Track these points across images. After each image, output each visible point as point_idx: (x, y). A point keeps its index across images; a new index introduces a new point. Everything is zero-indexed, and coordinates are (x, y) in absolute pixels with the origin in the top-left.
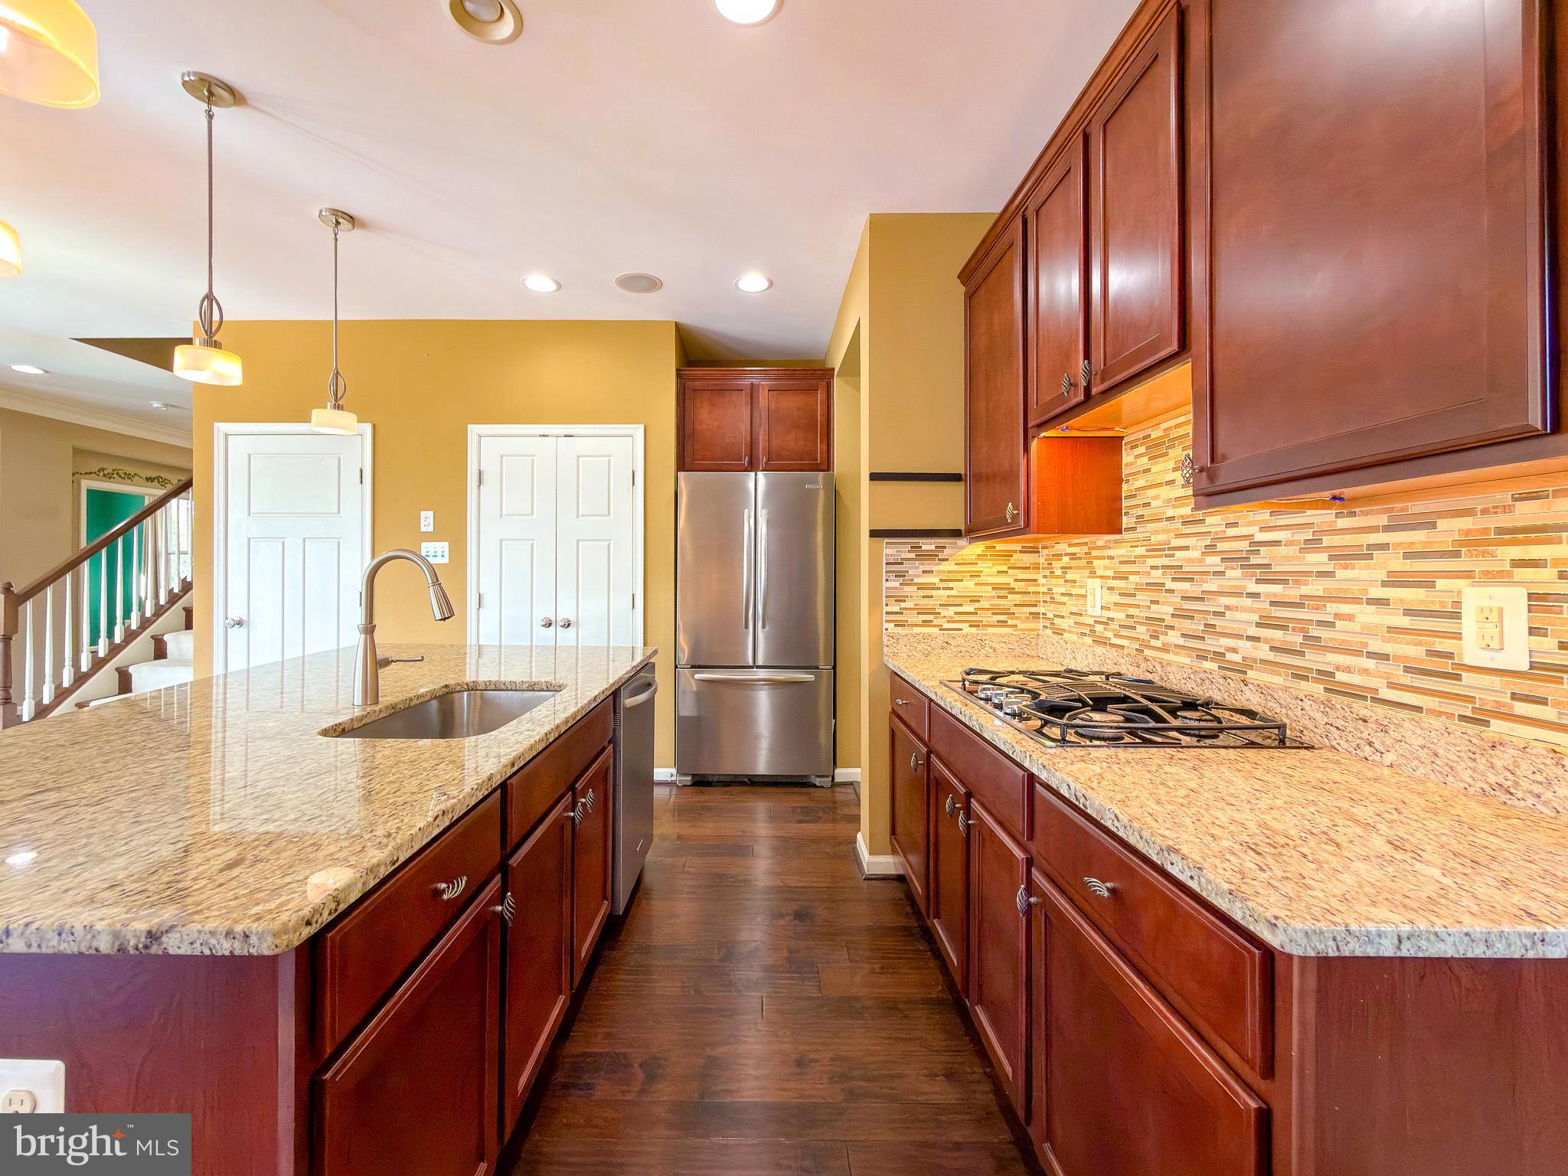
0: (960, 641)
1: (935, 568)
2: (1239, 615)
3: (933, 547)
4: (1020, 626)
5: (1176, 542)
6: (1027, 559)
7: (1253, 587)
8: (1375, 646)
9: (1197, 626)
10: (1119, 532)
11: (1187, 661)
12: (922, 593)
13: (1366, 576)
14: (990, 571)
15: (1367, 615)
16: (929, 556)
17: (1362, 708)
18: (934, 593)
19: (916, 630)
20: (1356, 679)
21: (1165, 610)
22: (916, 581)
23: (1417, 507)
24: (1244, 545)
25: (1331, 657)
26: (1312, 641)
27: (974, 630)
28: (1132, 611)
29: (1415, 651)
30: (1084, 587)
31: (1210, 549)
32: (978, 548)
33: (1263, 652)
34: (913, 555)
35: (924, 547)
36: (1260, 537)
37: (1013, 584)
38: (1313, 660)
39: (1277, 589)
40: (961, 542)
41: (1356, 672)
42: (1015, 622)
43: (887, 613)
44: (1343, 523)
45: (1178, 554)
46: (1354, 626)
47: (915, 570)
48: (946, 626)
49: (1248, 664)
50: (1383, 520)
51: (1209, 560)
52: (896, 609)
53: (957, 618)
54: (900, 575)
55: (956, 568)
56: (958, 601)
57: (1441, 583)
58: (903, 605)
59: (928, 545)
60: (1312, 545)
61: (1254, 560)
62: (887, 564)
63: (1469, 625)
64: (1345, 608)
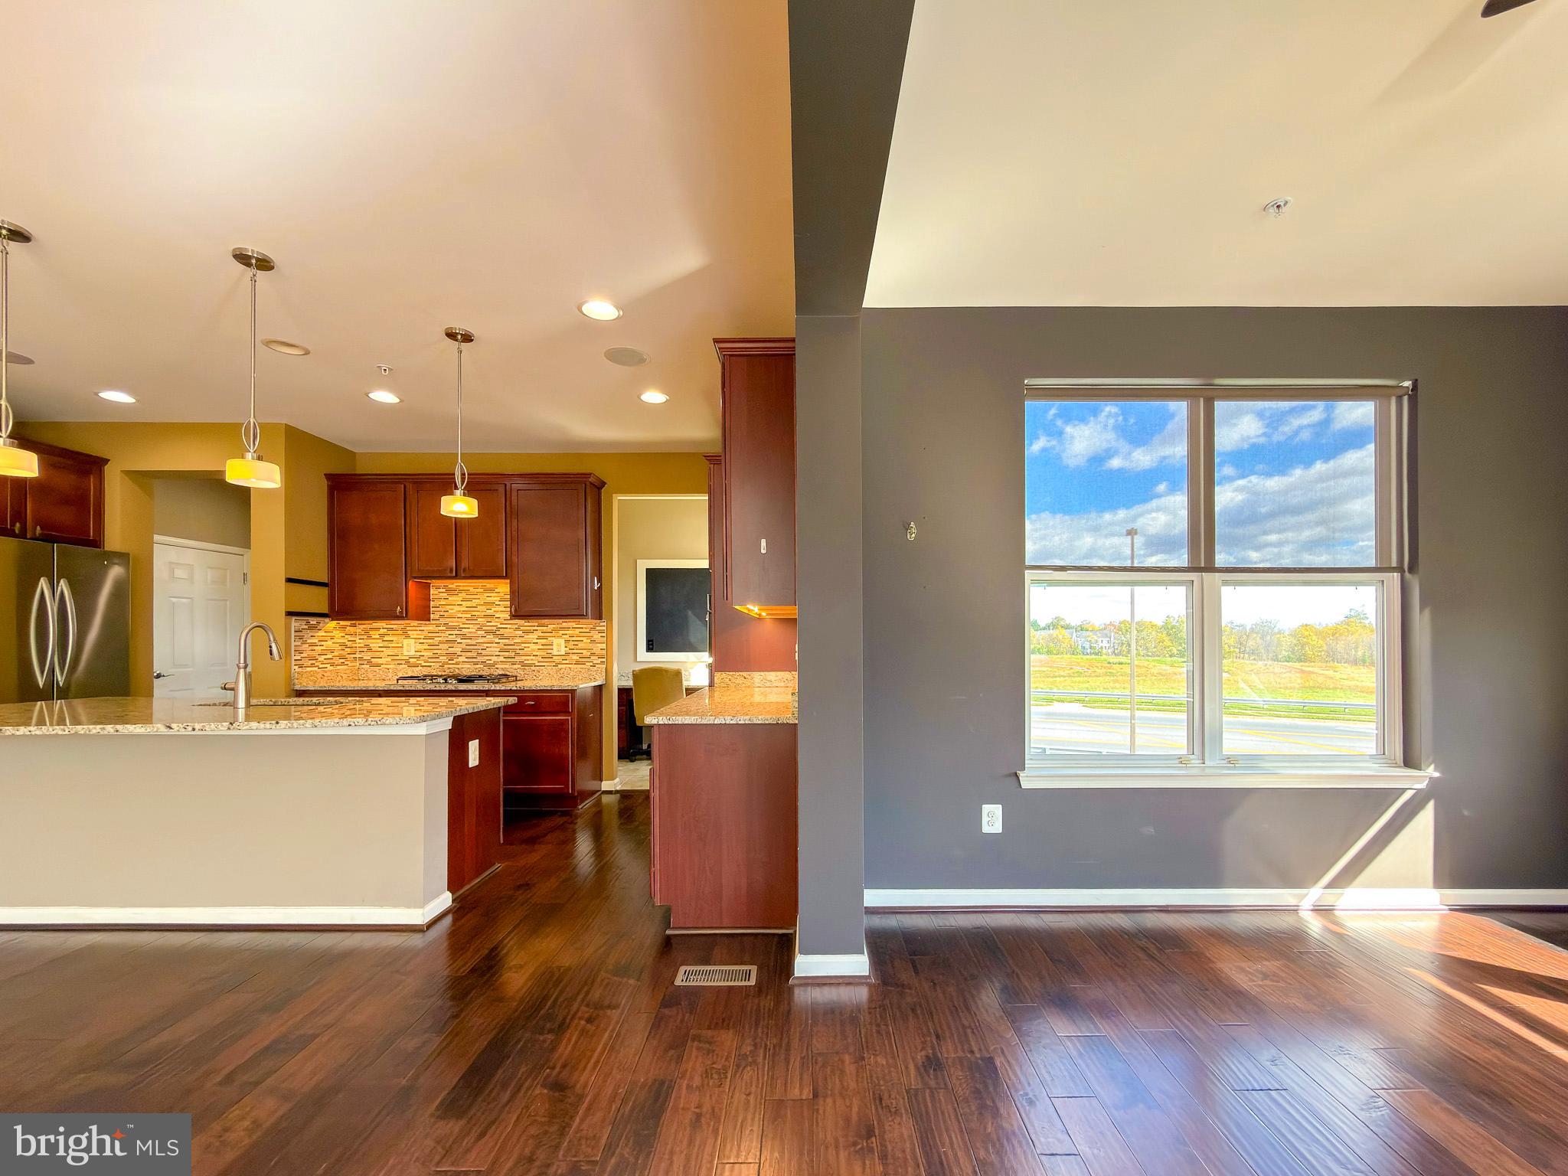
0: (329, 674)
1: (316, 634)
2: (492, 649)
3: (315, 623)
4: (350, 664)
5: (461, 626)
6: (352, 630)
7: (497, 641)
8: (535, 653)
9: (474, 654)
10: (429, 620)
11: (469, 666)
12: (311, 648)
13: (533, 637)
14: (337, 634)
15: (533, 646)
16: (312, 628)
17: (533, 668)
18: (315, 648)
19: (308, 669)
20: (530, 662)
21: (457, 650)
22: (308, 641)
23: (543, 621)
24: (495, 628)
25: (523, 657)
26: (518, 654)
27: (332, 667)
28: (435, 652)
29: (543, 653)
30: (402, 643)
31: (480, 629)
32: (333, 624)
33: (502, 659)
34: (306, 627)
35: (312, 623)
36: (500, 626)
37: (347, 643)
38: (518, 659)
39: (507, 641)
40: (327, 620)
41: (530, 660)
42: (348, 663)
43: (296, 660)
44: (526, 624)
45: (463, 630)
46: (529, 649)
47: (307, 634)
48: (321, 666)
49: (495, 663)
50: (536, 624)
51: (479, 632)
52: (299, 658)
53: (325, 661)
54: (301, 638)
55: (324, 634)
56: (325, 652)
57: (549, 639)
58: (302, 655)
59: (313, 621)
60: (517, 629)
61: (498, 633)
62: (295, 631)
63: (555, 647)
64: (527, 645)
